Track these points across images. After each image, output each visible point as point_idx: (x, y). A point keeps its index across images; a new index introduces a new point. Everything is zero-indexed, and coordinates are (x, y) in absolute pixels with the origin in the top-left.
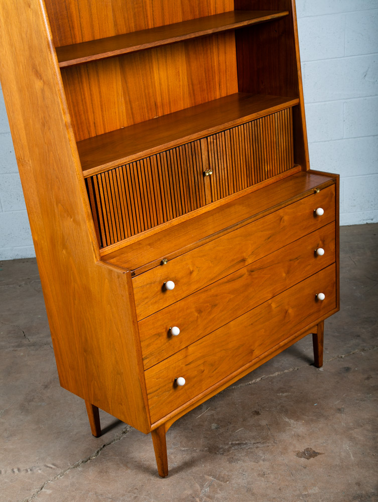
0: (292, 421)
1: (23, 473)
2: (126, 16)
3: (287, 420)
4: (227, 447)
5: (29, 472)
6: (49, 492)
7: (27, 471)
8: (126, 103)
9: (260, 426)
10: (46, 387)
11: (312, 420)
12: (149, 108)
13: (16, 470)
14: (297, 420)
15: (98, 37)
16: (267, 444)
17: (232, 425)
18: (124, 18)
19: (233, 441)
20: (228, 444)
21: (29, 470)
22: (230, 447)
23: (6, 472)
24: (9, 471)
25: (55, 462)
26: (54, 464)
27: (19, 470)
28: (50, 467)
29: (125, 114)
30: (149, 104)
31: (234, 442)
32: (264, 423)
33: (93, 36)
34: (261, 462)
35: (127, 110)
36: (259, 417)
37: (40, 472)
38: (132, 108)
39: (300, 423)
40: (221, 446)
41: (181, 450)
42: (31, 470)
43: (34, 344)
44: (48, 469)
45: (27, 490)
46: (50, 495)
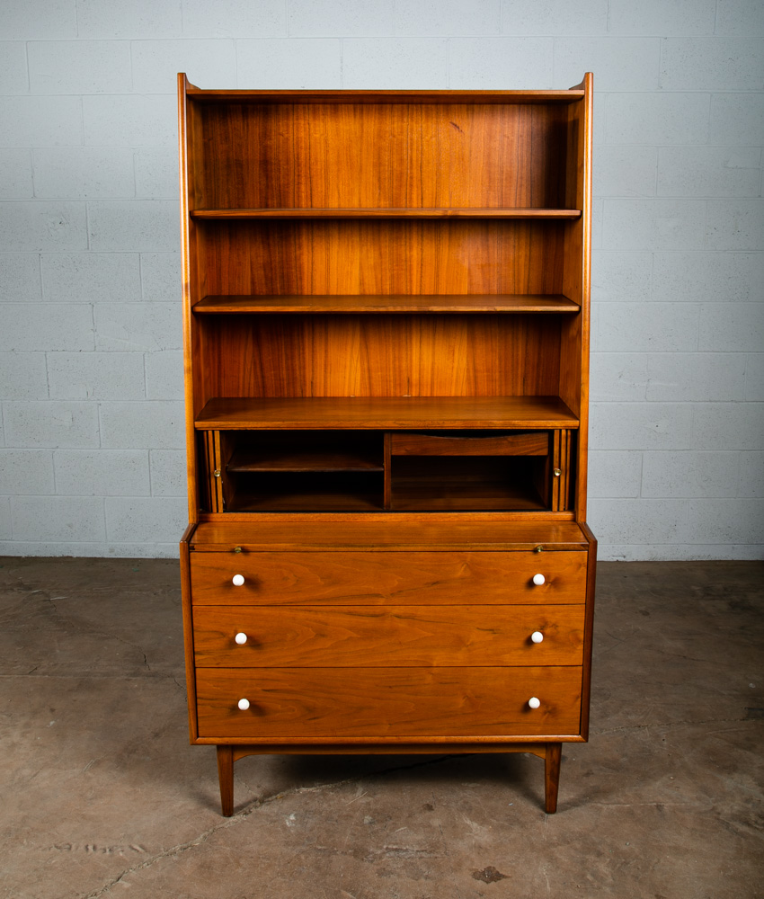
0: (475, 825)
1: (99, 853)
2: (380, 276)
3: (469, 822)
4: (379, 852)
5: (108, 853)
6: (127, 885)
7: (105, 851)
8: (362, 370)
9: (430, 826)
10: (157, 735)
11: (502, 827)
12: (398, 382)
13: (90, 847)
14: (481, 824)
15: (333, 292)
16: (436, 855)
17: (392, 821)
18: (376, 278)
19: (390, 844)
20: (381, 848)
21: (108, 850)
22: (384, 853)
23: (77, 849)
24: (82, 848)
25: (144, 843)
26: (142, 847)
27: (95, 848)
28: (136, 850)
29: (358, 382)
30: (398, 378)
31: (390, 847)
32: (436, 822)
33: (328, 291)
34: (423, 880)
35: (362, 378)
36: (432, 813)
37: (121, 854)
38: (370, 378)
39: (485, 829)
40: (371, 850)
41: (316, 849)
42: (110, 850)
43: (154, 675)
44: (133, 851)
45: (99, 878)
46: (127, 890)
